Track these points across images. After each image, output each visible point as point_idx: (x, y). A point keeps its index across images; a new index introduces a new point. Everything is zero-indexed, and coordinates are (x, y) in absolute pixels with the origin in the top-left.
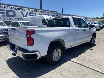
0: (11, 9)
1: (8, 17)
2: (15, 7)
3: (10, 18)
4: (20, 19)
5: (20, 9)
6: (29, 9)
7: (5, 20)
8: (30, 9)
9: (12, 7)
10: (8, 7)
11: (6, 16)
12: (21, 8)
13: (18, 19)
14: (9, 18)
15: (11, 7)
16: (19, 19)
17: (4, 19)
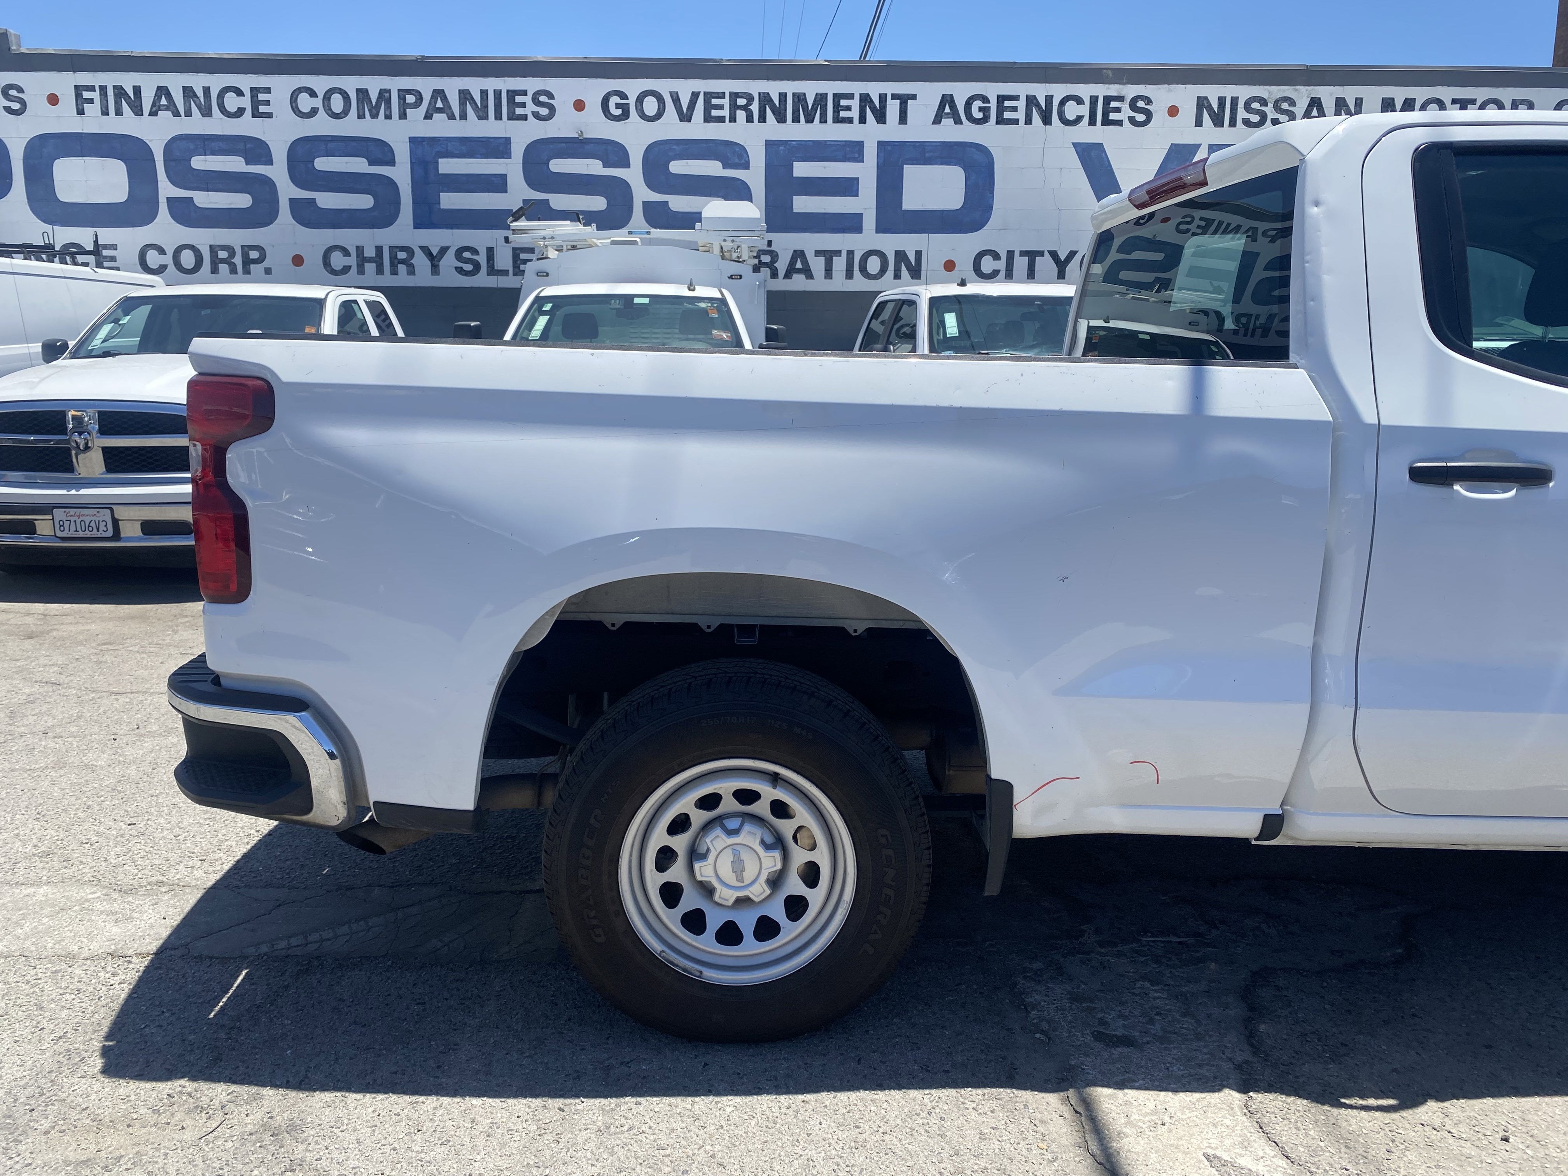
0: (948, 122)
1: (890, 243)
2: (992, 90)
3: (909, 242)
4: (1045, 264)
5: (1072, 110)
6: (1213, 92)
7: (849, 275)
8: (1244, 92)
9: (961, 91)
10: (904, 100)
11: (869, 222)
12: (1085, 91)
13: (1021, 264)
14: (901, 256)
15: (947, 100)
16: (1032, 255)
17: (840, 264)
